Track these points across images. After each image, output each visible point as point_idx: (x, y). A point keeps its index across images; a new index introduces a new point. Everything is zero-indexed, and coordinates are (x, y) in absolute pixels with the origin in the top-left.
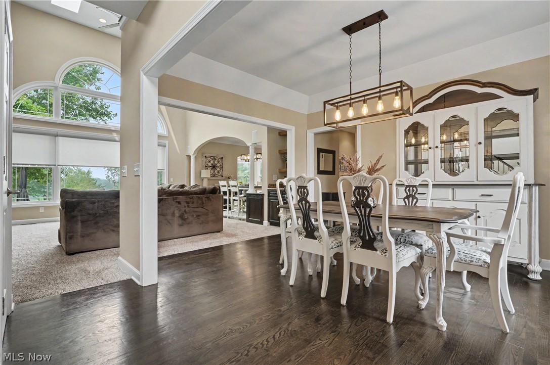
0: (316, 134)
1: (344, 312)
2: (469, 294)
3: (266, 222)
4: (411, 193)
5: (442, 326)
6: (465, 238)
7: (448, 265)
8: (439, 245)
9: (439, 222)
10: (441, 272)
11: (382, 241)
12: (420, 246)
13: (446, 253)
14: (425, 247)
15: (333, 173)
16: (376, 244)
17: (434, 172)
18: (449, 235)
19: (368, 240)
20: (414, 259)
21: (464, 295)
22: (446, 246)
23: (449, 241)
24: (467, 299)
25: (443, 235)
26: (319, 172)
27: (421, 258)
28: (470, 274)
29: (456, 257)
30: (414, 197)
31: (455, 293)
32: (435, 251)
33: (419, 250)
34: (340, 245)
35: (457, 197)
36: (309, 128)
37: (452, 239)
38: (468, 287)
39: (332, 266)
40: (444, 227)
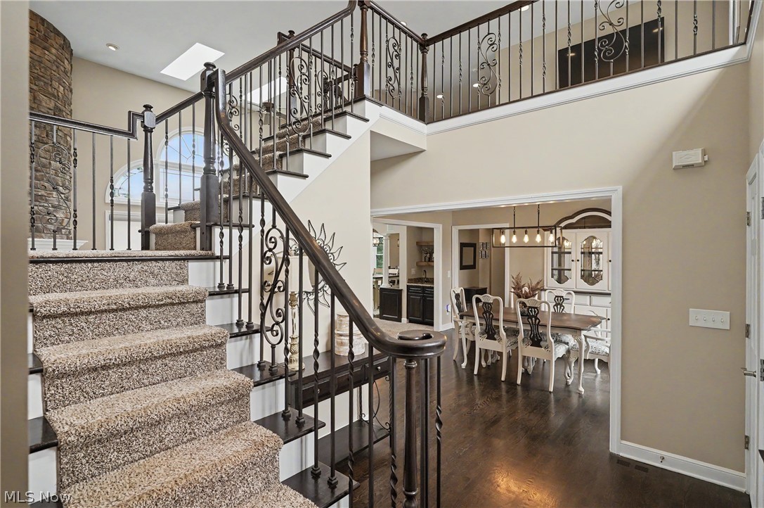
0: (460, 231)
1: (519, 388)
2: (599, 376)
3: (404, 319)
4: (559, 301)
5: (581, 391)
6: (597, 339)
7: (586, 355)
8: (580, 343)
9: (580, 330)
10: (581, 359)
11: (546, 341)
12: (567, 344)
13: (584, 348)
14: (570, 344)
15: (473, 267)
16: (542, 343)
17: (576, 280)
18: (586, 337)
19: (536, 341)
20: (564, 353)
21: (596, 376)
22: (584, 343)
23: (586, 341)
24: (598, 379)
25: (583, 337)
26: (462, 267)
27: (568, 351)
28: (600, 361)
29: (590, 350)
30: (561, 305)
31: (590, 376)
32: (578, 346)
33: (567, 347)
34: (516, 342)
35: (593, 303)
36: (455, 224)
37: (588, 339)
38: (599, 371)
39: (509, 357)
40: (584, 333)
